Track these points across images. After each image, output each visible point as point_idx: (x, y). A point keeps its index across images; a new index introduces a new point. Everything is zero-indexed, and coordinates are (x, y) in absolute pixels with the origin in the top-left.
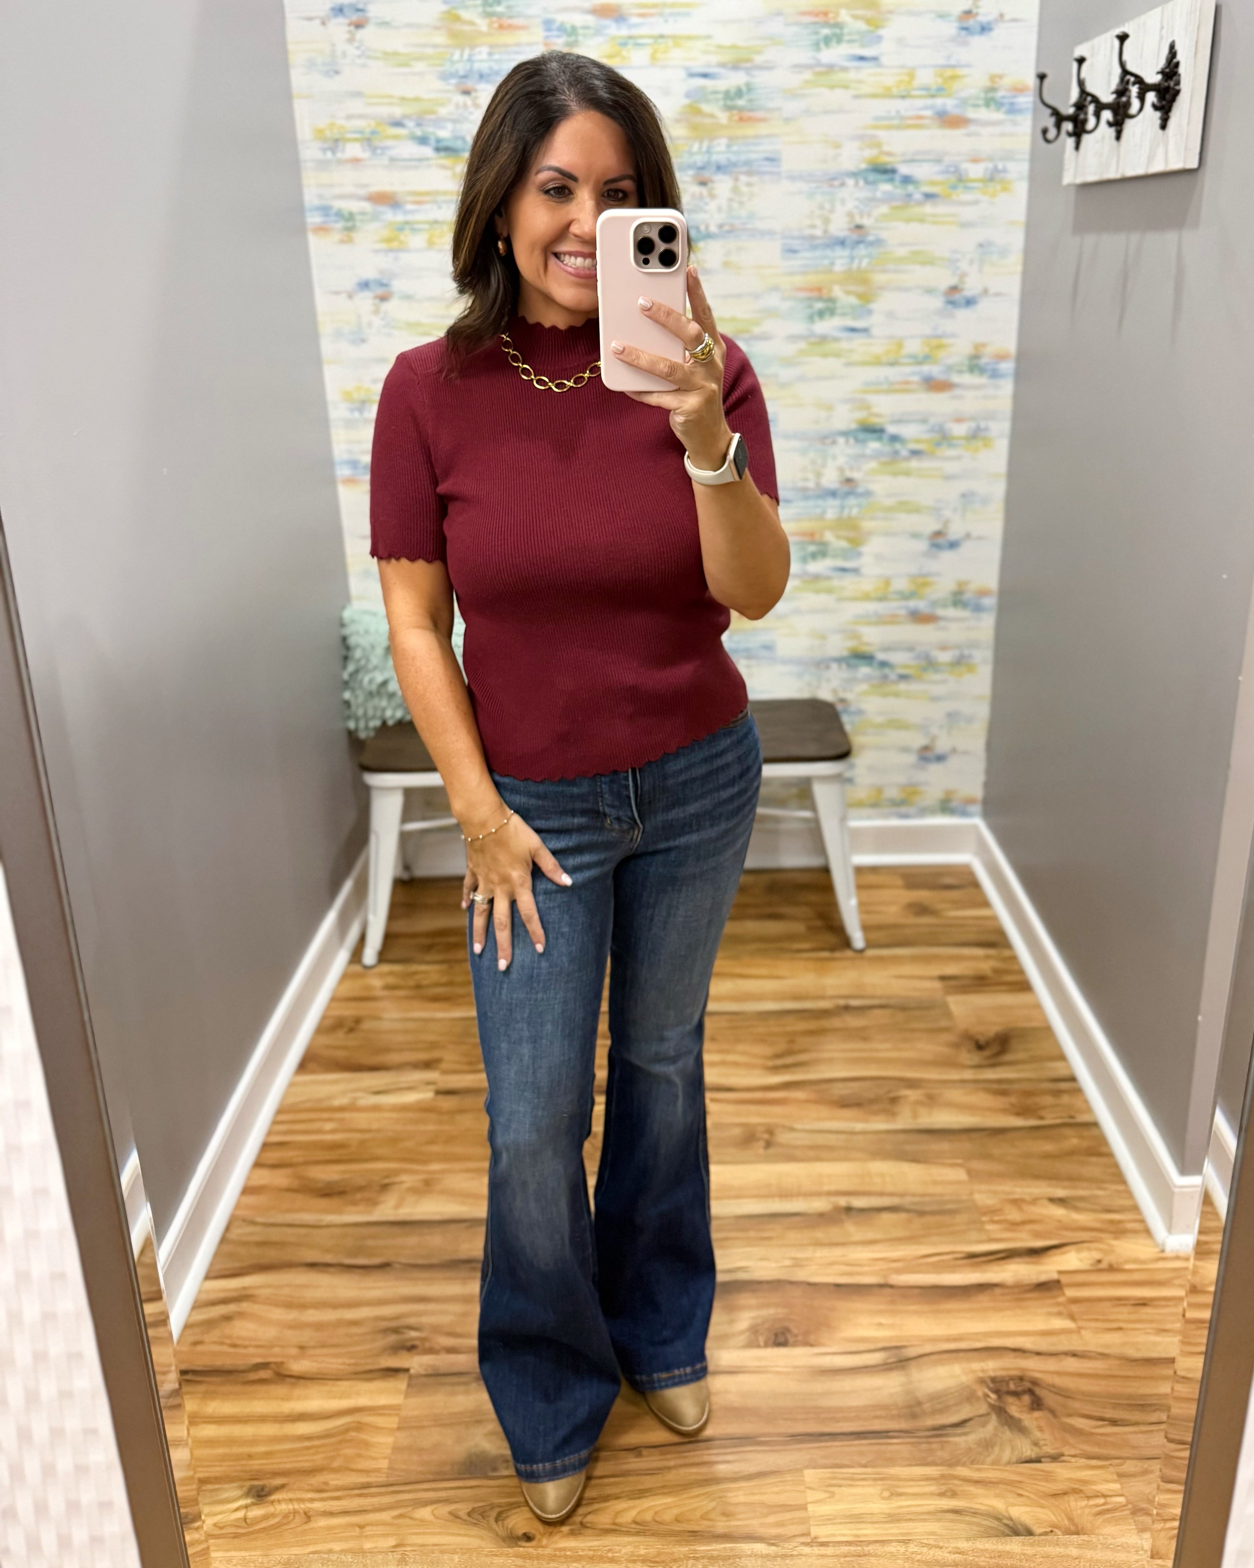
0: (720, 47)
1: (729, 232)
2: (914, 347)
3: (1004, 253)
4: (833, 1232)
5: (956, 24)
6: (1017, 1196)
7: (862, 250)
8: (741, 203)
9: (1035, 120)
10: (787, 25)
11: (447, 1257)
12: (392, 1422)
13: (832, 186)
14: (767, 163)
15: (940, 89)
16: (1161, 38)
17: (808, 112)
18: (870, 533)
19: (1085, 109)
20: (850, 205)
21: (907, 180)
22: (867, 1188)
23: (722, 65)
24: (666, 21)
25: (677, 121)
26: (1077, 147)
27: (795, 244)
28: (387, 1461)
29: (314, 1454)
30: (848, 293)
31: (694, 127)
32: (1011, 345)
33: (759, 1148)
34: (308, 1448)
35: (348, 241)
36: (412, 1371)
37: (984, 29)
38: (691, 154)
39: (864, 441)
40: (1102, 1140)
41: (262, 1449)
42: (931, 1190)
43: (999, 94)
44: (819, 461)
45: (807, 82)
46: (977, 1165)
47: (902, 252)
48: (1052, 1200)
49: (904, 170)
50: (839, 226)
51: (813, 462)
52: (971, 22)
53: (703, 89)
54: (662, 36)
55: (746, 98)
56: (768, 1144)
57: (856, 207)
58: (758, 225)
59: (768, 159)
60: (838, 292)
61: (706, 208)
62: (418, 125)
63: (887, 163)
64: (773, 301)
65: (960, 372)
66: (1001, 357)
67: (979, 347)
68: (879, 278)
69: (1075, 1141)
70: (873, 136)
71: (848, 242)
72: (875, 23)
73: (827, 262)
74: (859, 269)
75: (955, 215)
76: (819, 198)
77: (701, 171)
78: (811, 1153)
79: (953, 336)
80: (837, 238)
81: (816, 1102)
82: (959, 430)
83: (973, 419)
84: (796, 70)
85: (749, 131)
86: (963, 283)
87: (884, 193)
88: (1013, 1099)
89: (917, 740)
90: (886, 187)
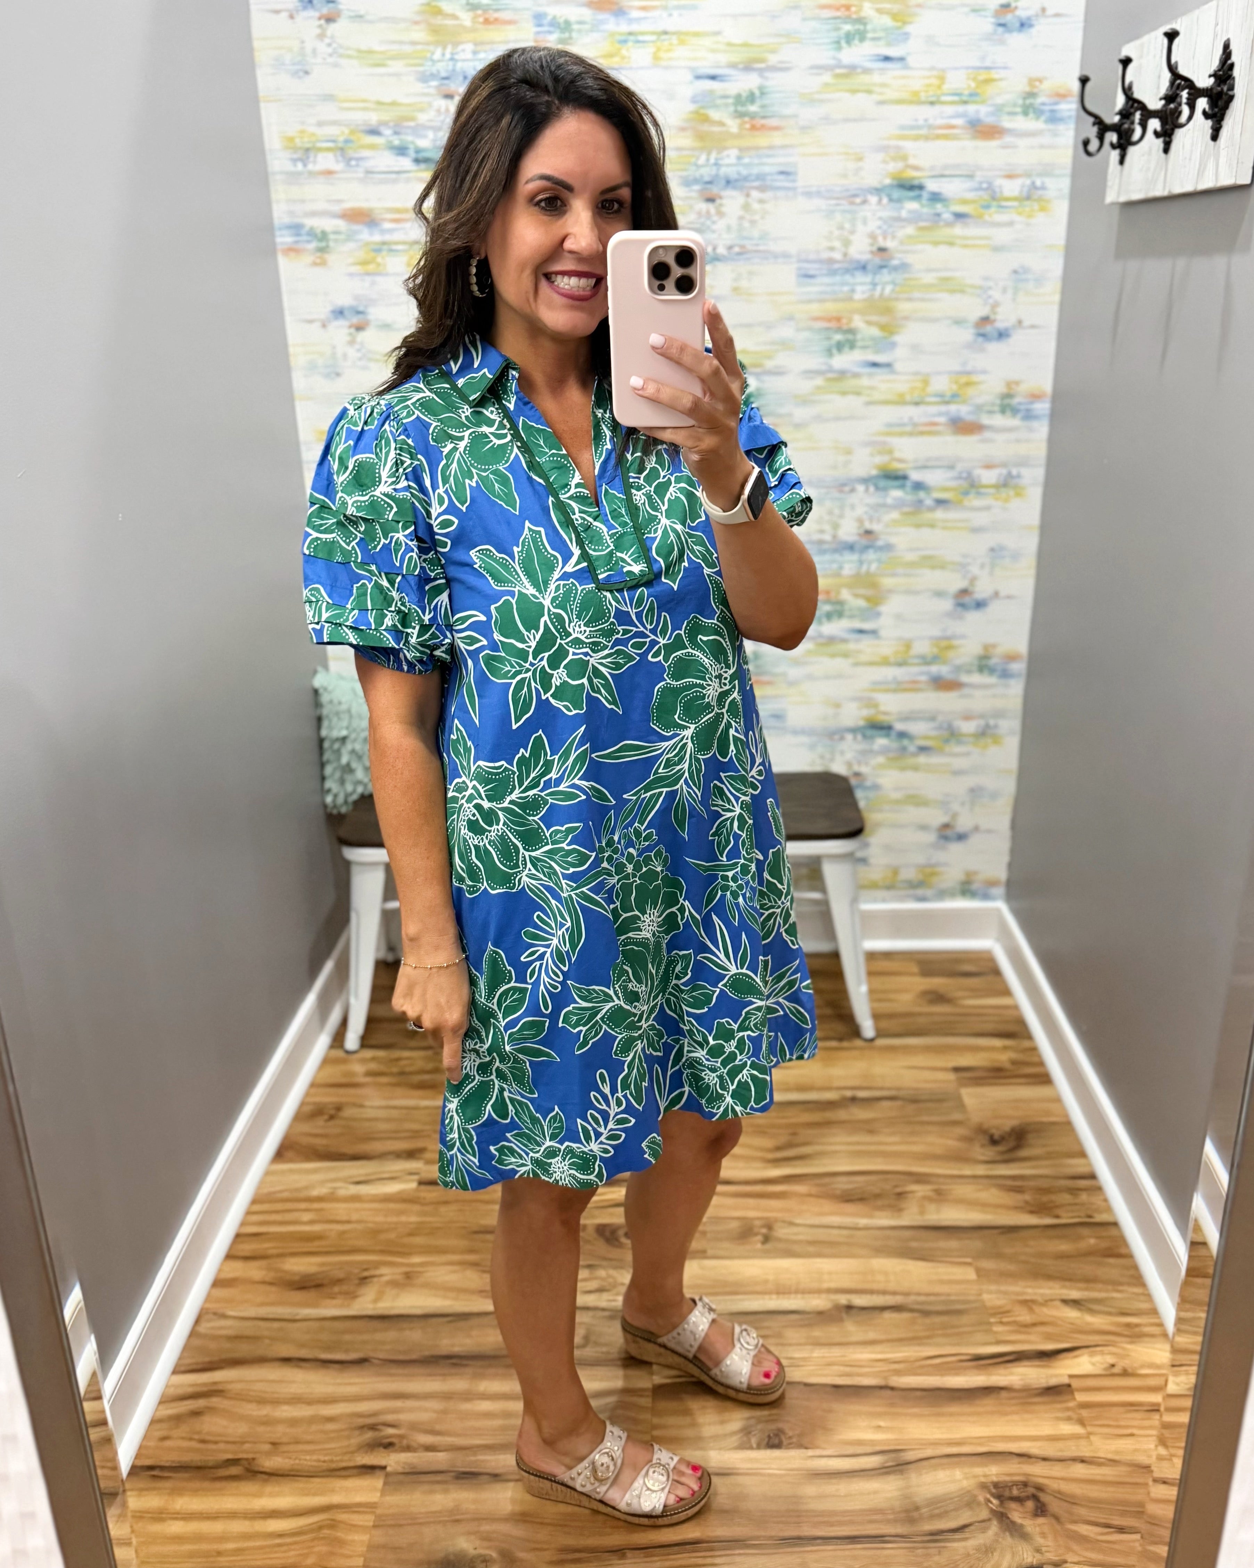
0: (730, 44)
1: (739, 254)
2: (941, 384)
3: (1039, 281)
4: (833, 1331)
5: (993, 20)
6: (1028, 1297)
7: (885, 276)
8: (753, 222)
9: (1077, 130)
10: (804, 19)
11: (427, 1353)
12: (368, 1520)
13: (852, 203)
14: (782, 177)
15: (971, 95)
16: (1215, 36)
17: (827, 120)
18: (890, 591)
19: (1132, 118)
20: (873, 225)
21: (935, 197)
22: (869, 1286)
23: (733, 66)
24: (670, 15)
25: (683, 129)
26: (1122, 162)
27: (812, 268)
28: (362, 1559)
29: (285, 1552)
30: (869, 323)
31: (701, 137)
32: (1046, 382)
33: (756, 1243)
34: (279, 1545)
35: (322, 263)
36: (389, 1469)
37: (1024, 25)
38: (698, 166)
39: (885, 489)
40: (1122, 1240)
41: (231, 1546)
42: (936, 1289)
43: (1039, 100)
44: (837, 511)
45: (826, 85)
46: (988, 1264)
47: (929, 278)
48: (1065, 1302)
49: (932, 186)
50: (860, 249)
51: (830, 512)
52: (1009, 18)
53: (711, 92)
54: (665, 33)
55: (758, 103)
56: (766, 1239)
57: (880, 228)
58: (773, 247)
59: (782, 173)
60: (858, 322)
61: (714, 227)
62: (396, 133)
63: (913, 178)
64: (787, 332)
65: (991, 412)
66: (1036, 397)
67: (1009, 384)
68: (904, 307)
69: (1092, 1241)
70: (898, 148)
71: (869, 267)
72: (902, 18)
73: (846, 289)
74: (881, 295)
75: (987, 238)
76: (838, 217)
77: (709, 186)
78: (811, 1249)
79: (984, 372)
80: (858, 262)
81: (817, 1196)
82: (989, 477)
83: (1004, 465)
84: (815, 71)
85: (762, 140)
86: (995, 313)
87: (910, 212)
88: (1027, 1197)
89: (938, 818)
90: (912, 205)
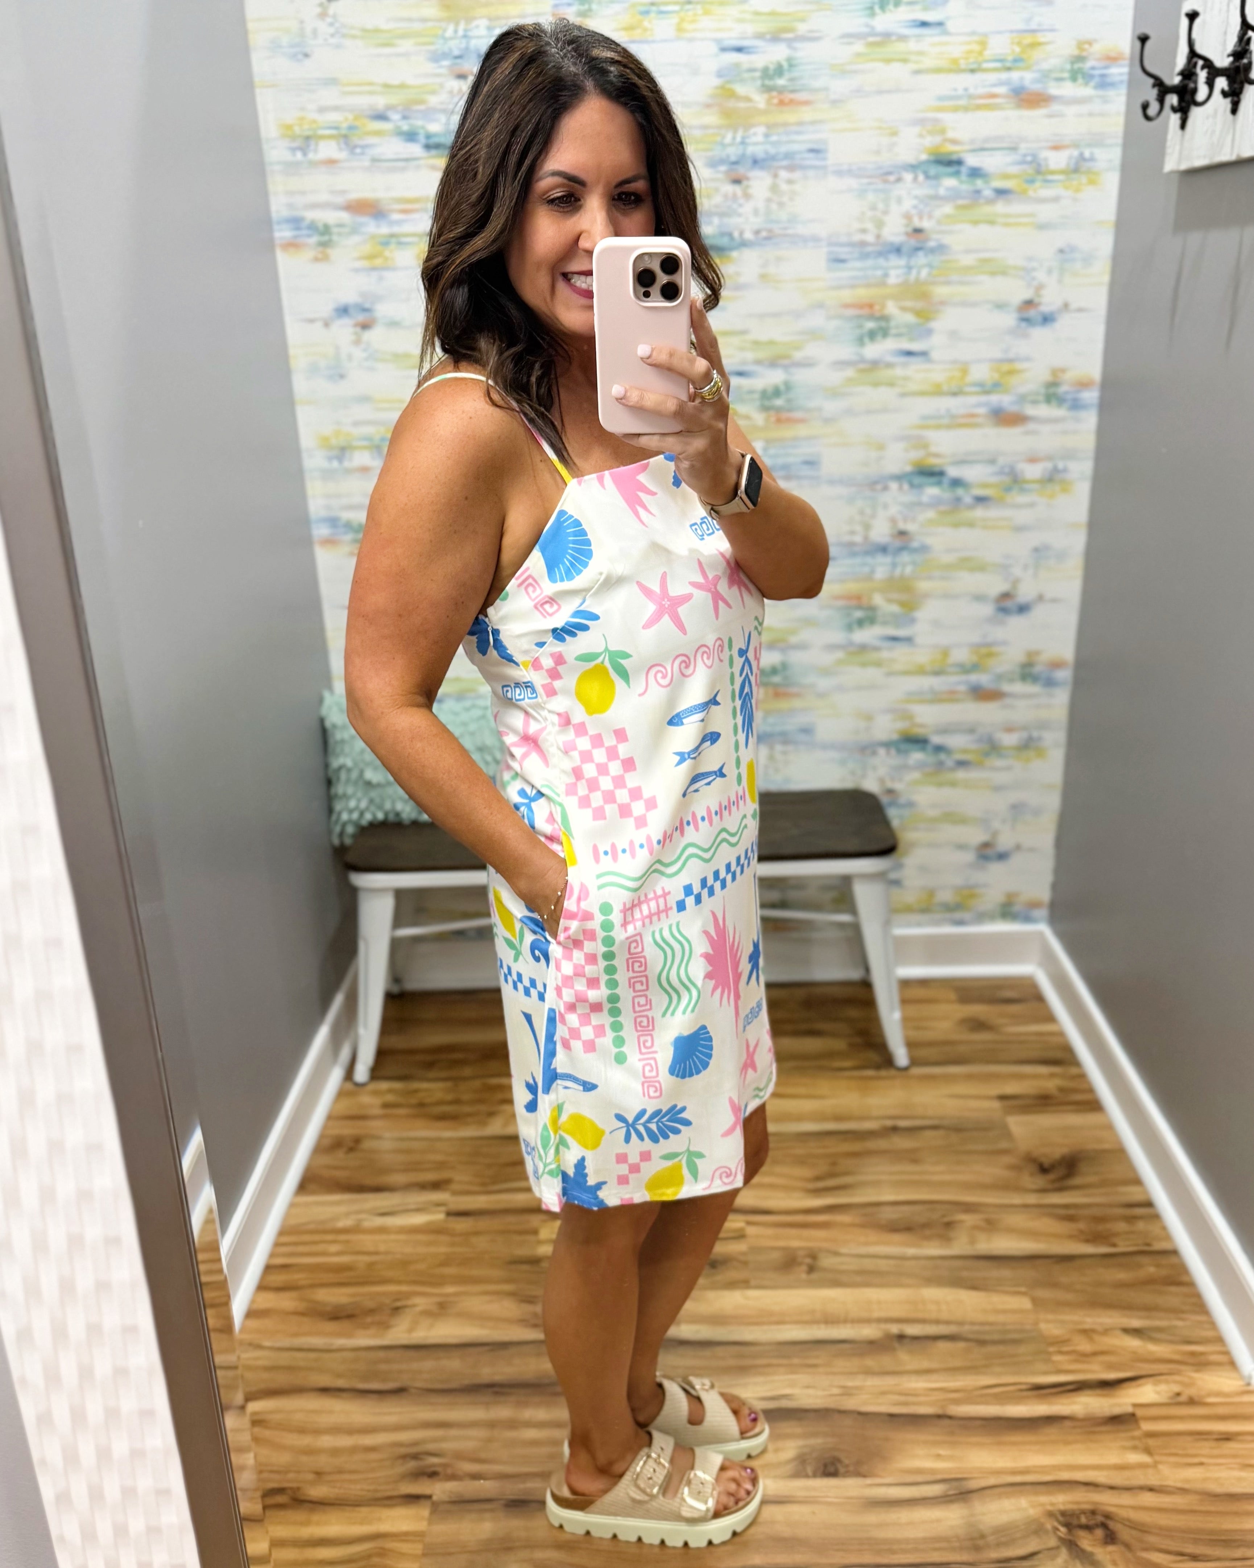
0: (758, 13)
1: (767, 238)
2: (980, 373)
3: (1088, 260)
4: (885, 1360)
6: (1087, 1326)
7: (921, 259)
8: (781, 205)
11: (467, 1382)
12: (416, 1548)
13: (886, 181)
14: (811, 155)
15: (1015, 60)
17: (859, 92)
18: (926, 596)
20: (908, 204)
21: (975, 173)
22: (920, 1315)
23: (760, 36)
25: (705, 106)
26: (1183, 125)
27: (843, 252)
30: (904, 309)
31: (727, 113)
32: (1095, 371)
33: (800, 1273)
35: (325, 258)
36: (435, 1498)
38: (722, 146)
39: (920, 487)
40: (1183, 1270)
42: (992, 1318)
43: (1088, 64)
44: (868, 511)
45: (858, 55)
46: (1043, 1293)
47: (968, 260)
48: (1127, 1331)
49: (972, 161)
50: (894, 230)
51: (862, 513)
53: (738, 65)
54: (689, 2)
55: (787, 75)
56: (811, 1269)
57: (915, 207)
58: (801, 230)
59: (812, 151)
60: (892, 308)
61: (741, 210)
62: (405, 118)
63: (951, 153)
64: (817, 320)
65: (1035, 402)
66: (1084, 385)
67: (1057, 372)
68: (941, 291)
69: (1152, 1270)
70: (936, 121)
71: (905, 249)
73: (879, 273)
74: (917, 280)
75: (1032, 215)
76: (871, 197)
77: (735, 167)
78: (858, 1279)
79: (1027, 359)
80: (892, 244)
81: (863, 1226)
82: (1033, 472)
83: (1049, 458)
84: (845, 40)
85: (790, 116)
86: (1039, 296)
87: (948, 189)
88: (1082, 1225)
89: (977, 836)
90: (950, 182)
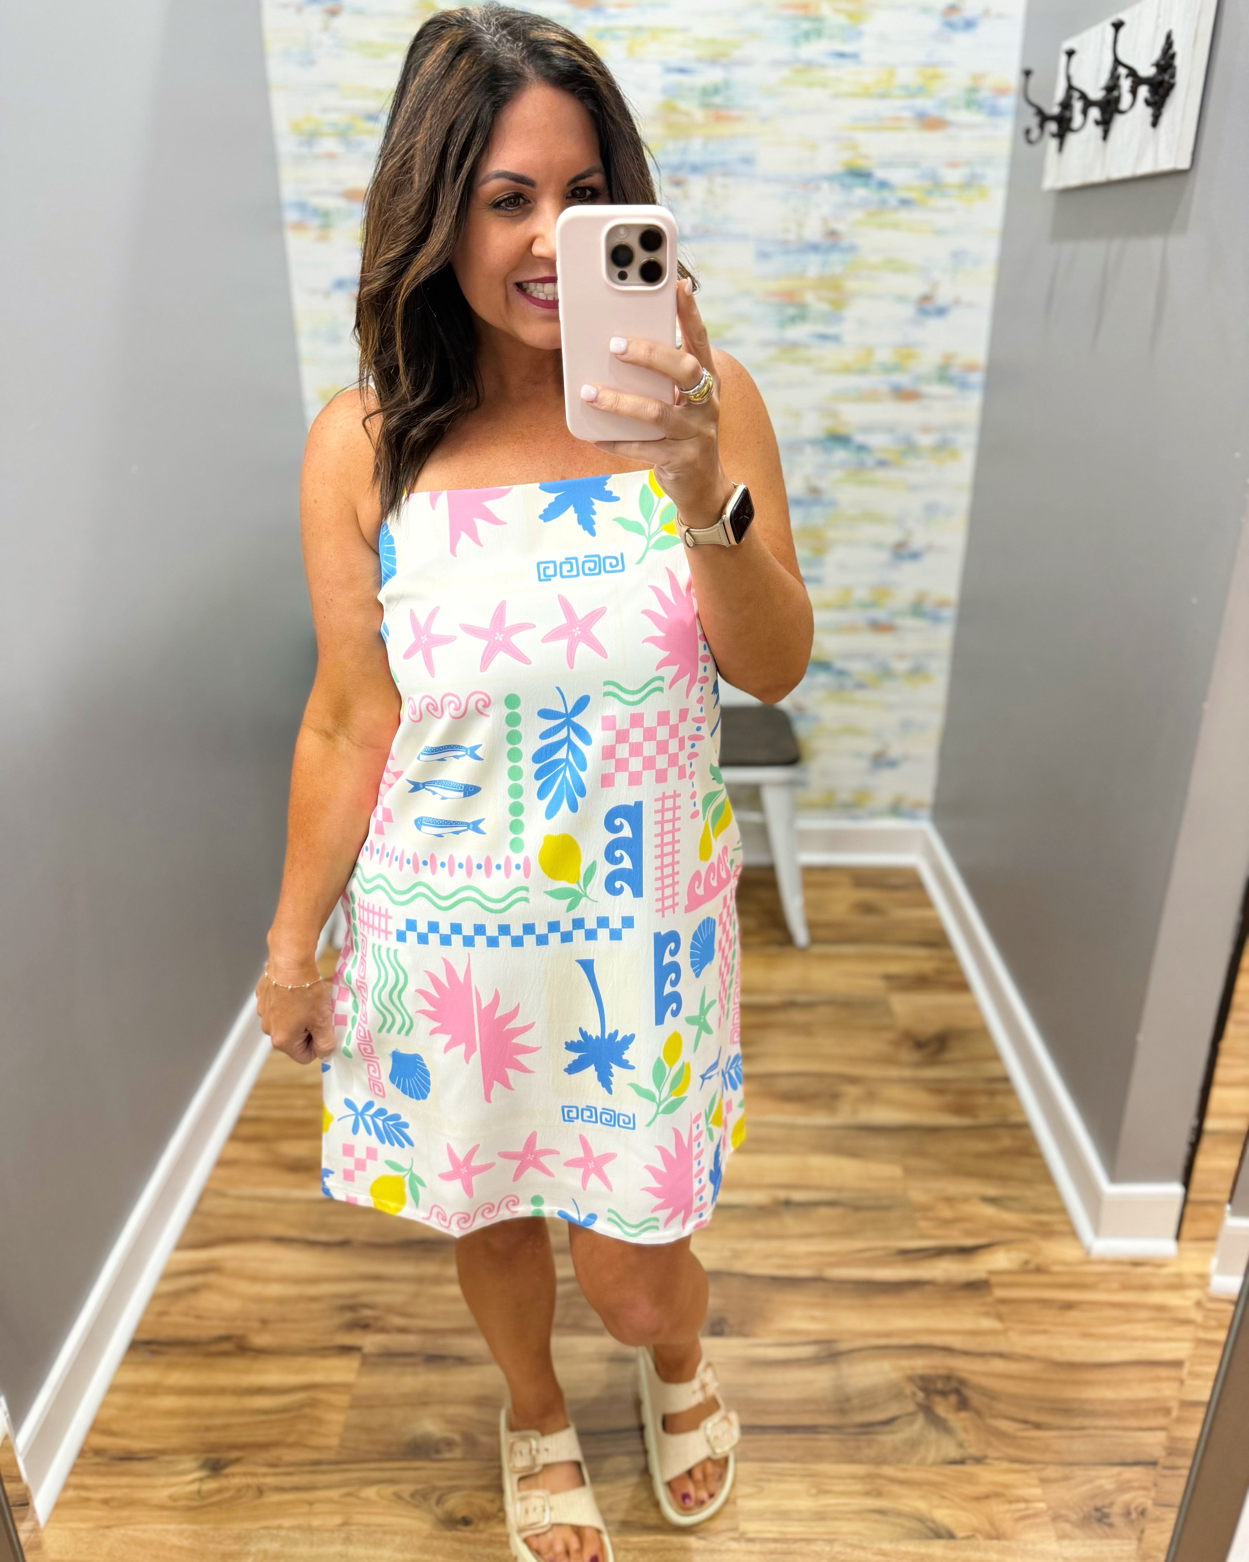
0: (697, 40)
1: (703, 234)
2: (884, 355)
3: (977, 262)
4: (772, 1225)
5: (940, 20)
6: (949, 1194)
7: (835, 256)
8: (716, 205)
9: (1018, 120)
10: (766, 17)
12: (344, 1400)
13: (807, 189)
14: (742, 164)
15: (920, 89)
16: (1158, 27)
17: (785, 112)
18: (834, 543)
19: (1071, 107)
20: (825, 209)
21: (883, 185)
22: (805, 1182)
23: (700, 60)
24: (644, 12)
25: (655, 118)
26: (1060, 148)
27: (769, 248)
28: (338, 1438)
29: (268, 1429)
30: (820, 299)
31: (670, 126)
32: (981, 355)
34: (265, 1422)
35: (326, 238)
36: (365, 1350)
37: (969, 25)
38: (666, 154)
39: (831, 450)
40: (1033, 1141)
41: (219, 1421)
42: (867, 1185)
43: (983, 95)
45: (785, 79)
46: (913, 1162)
47: (875, 259)
48: (984, 1199)
49: (880, 174)
50: (813, 232)
52: (955, 18)
53: (679, 85)
54: (638, 29)
55: (723, 95)
57: (831, 212)
58: (733, 228)
59: (743, 160)
60: (810, 298)
61: (681, 209)
63: (862, 167)
64: (745, 305)
65: (929, 382)
66: (971, 368)
67: (948, 357)
68: (851, 285)
69: (1007, 1141)
70: (850, 138)
71: (821, 248)
72: (857, 17)
73: (799, 267)
74: (832, 275)
75: (931, 222)
76: (794, 202)
77: (677, 172)
79: (923, 345)
80: (810, 243)
81: (763, 1095)
82: (926, 440)
83: (940, 429)
84: (774, 66)
85: (725, 130)
86: (935, 292)
87: (859, 197)
88: (949, 1098)
89: (870, 746)
90: (860, 192)
